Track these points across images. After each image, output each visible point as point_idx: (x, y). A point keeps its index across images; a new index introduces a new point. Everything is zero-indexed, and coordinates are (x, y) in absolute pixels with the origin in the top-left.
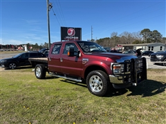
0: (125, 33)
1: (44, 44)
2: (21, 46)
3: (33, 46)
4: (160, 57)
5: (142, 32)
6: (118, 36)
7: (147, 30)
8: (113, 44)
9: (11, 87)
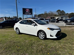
0: (50, 12)
1: (13, 17)
2: (2, 18)
3: (8, 18)
4: (69, 21)
5: (57, 11)
6: (47, 13)
7: (59, 10)
8: (45, 16)
9: (4, 37)
